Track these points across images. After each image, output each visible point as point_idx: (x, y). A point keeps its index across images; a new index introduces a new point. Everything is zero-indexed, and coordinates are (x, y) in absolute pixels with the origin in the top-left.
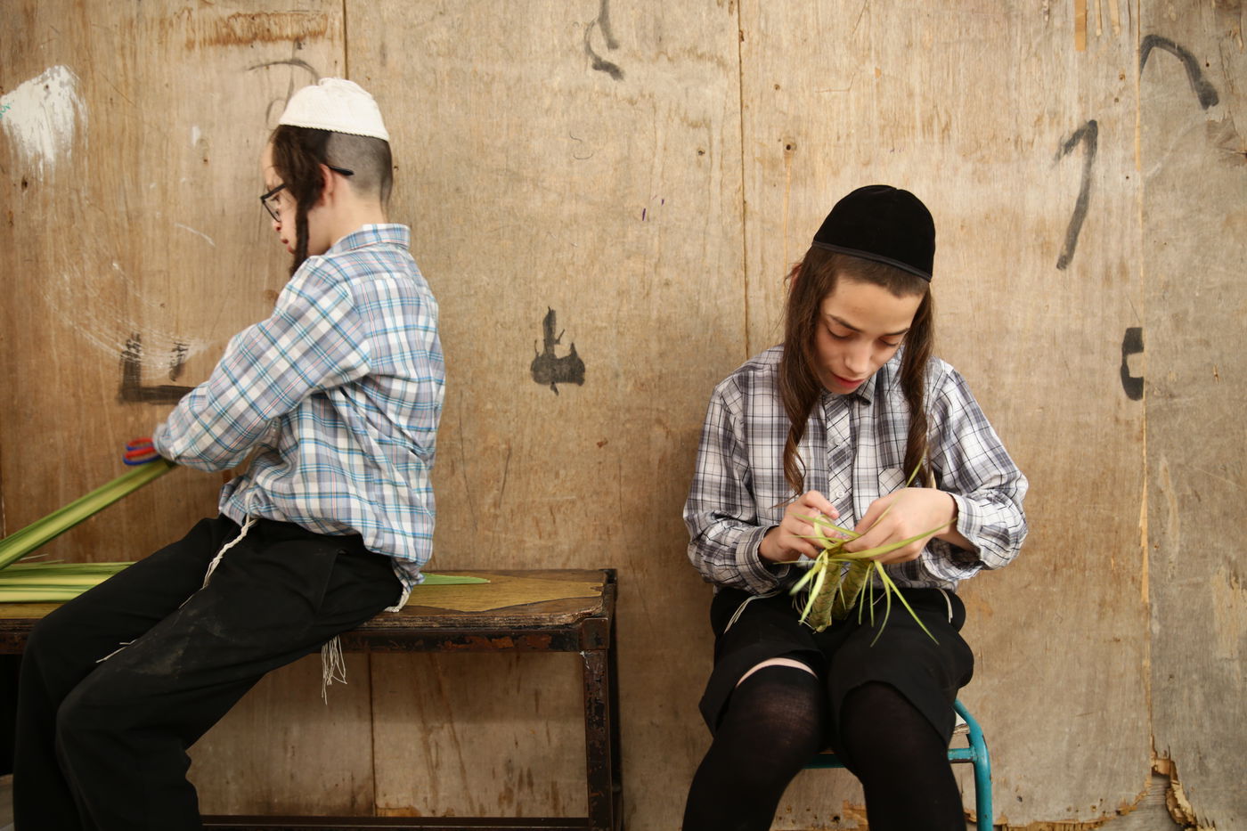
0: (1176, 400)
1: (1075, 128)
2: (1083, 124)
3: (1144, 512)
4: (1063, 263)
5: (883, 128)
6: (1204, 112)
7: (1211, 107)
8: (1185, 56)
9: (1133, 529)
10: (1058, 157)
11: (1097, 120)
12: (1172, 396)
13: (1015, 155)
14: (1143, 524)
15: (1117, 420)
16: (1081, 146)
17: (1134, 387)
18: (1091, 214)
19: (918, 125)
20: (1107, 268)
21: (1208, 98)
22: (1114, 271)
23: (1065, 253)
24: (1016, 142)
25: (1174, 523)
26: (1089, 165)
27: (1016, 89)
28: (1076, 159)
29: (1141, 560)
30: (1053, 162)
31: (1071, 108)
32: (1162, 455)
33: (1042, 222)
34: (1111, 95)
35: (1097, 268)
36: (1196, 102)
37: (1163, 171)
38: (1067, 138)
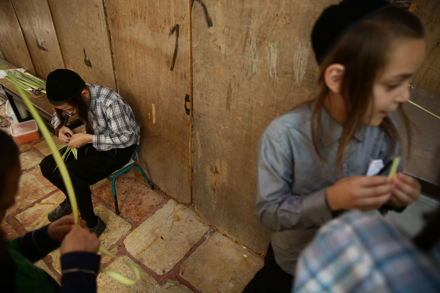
0: (200, 118)
1: (173, 26)
2: (175, 25)
3: (190, 144)
4: (172, 69)
5: (132, 15)
6: (208, 28)
7: (210, 27)
8: (203, 5)
9: (187, 147)
10: (170, 35)
11: (179, 24)
12: (200, 117)
13: (160, 31)
14: (190, 147)
15: (184, 118)
16: (175, 33)
17: (188, 111)
18: (178, 55)
19: (139, 16)
20: (182, 74)
21: (210, 24)
22: (183, 76)
23: (172, 66)
24: (160, 27)
25: (200, 150)
26: (177, 40)
27: (159, 9)
28: (174, 37)
29: (189, 155)
30: (169, 36)
31: (172, 18)
32: (197, 131)
33: (167, 54)
34: (182, 17)
35: (179, 74)
36: (206, 24)
37: (198, 45)
38: (172, 29)
